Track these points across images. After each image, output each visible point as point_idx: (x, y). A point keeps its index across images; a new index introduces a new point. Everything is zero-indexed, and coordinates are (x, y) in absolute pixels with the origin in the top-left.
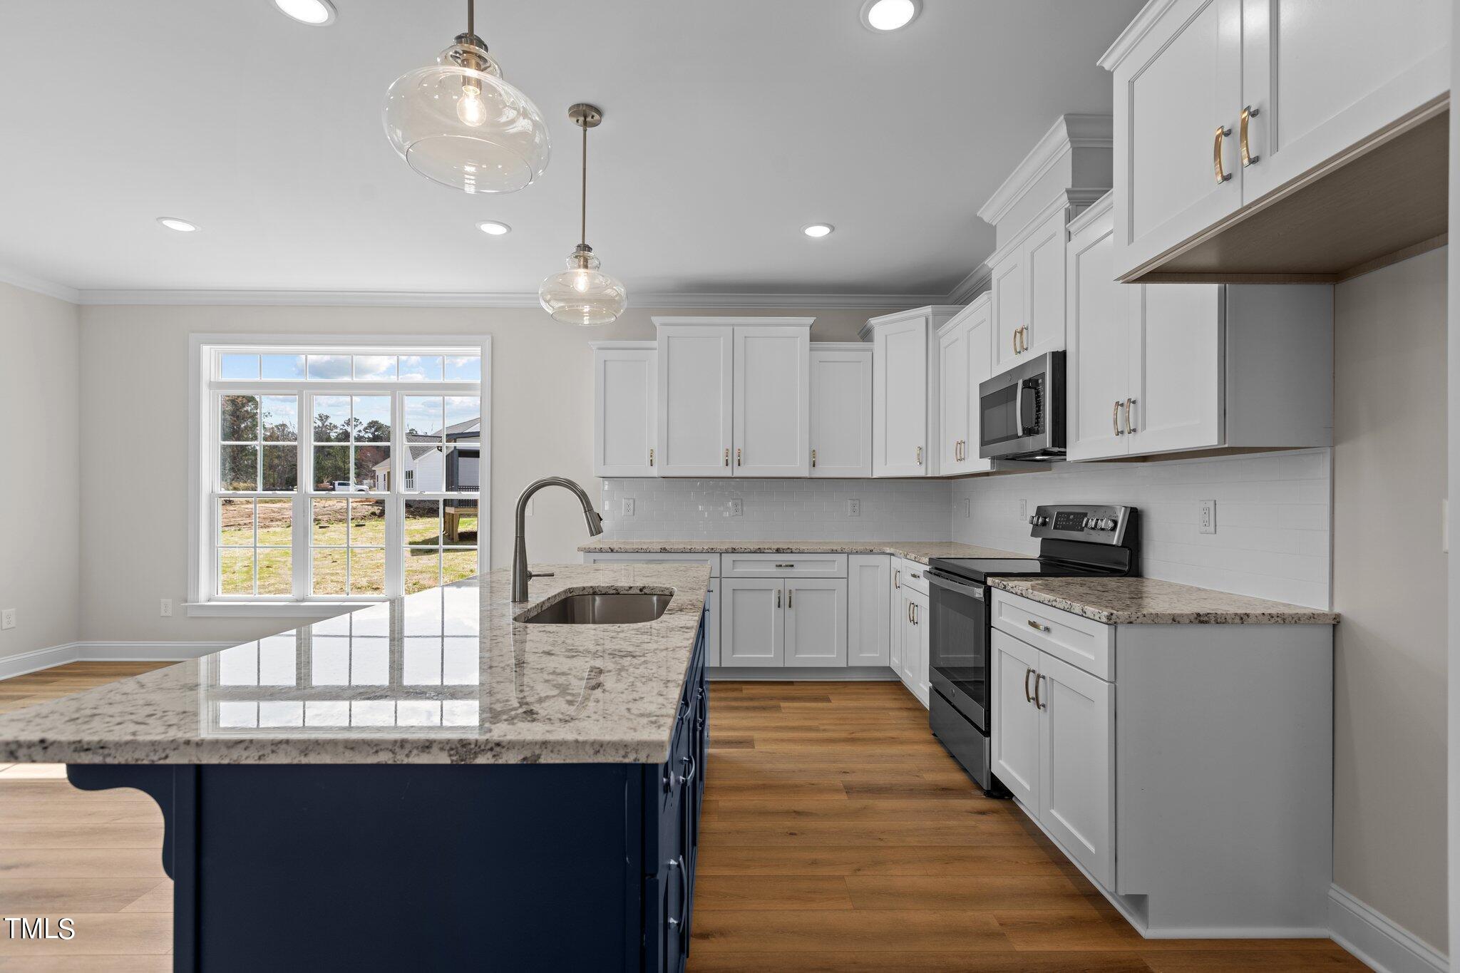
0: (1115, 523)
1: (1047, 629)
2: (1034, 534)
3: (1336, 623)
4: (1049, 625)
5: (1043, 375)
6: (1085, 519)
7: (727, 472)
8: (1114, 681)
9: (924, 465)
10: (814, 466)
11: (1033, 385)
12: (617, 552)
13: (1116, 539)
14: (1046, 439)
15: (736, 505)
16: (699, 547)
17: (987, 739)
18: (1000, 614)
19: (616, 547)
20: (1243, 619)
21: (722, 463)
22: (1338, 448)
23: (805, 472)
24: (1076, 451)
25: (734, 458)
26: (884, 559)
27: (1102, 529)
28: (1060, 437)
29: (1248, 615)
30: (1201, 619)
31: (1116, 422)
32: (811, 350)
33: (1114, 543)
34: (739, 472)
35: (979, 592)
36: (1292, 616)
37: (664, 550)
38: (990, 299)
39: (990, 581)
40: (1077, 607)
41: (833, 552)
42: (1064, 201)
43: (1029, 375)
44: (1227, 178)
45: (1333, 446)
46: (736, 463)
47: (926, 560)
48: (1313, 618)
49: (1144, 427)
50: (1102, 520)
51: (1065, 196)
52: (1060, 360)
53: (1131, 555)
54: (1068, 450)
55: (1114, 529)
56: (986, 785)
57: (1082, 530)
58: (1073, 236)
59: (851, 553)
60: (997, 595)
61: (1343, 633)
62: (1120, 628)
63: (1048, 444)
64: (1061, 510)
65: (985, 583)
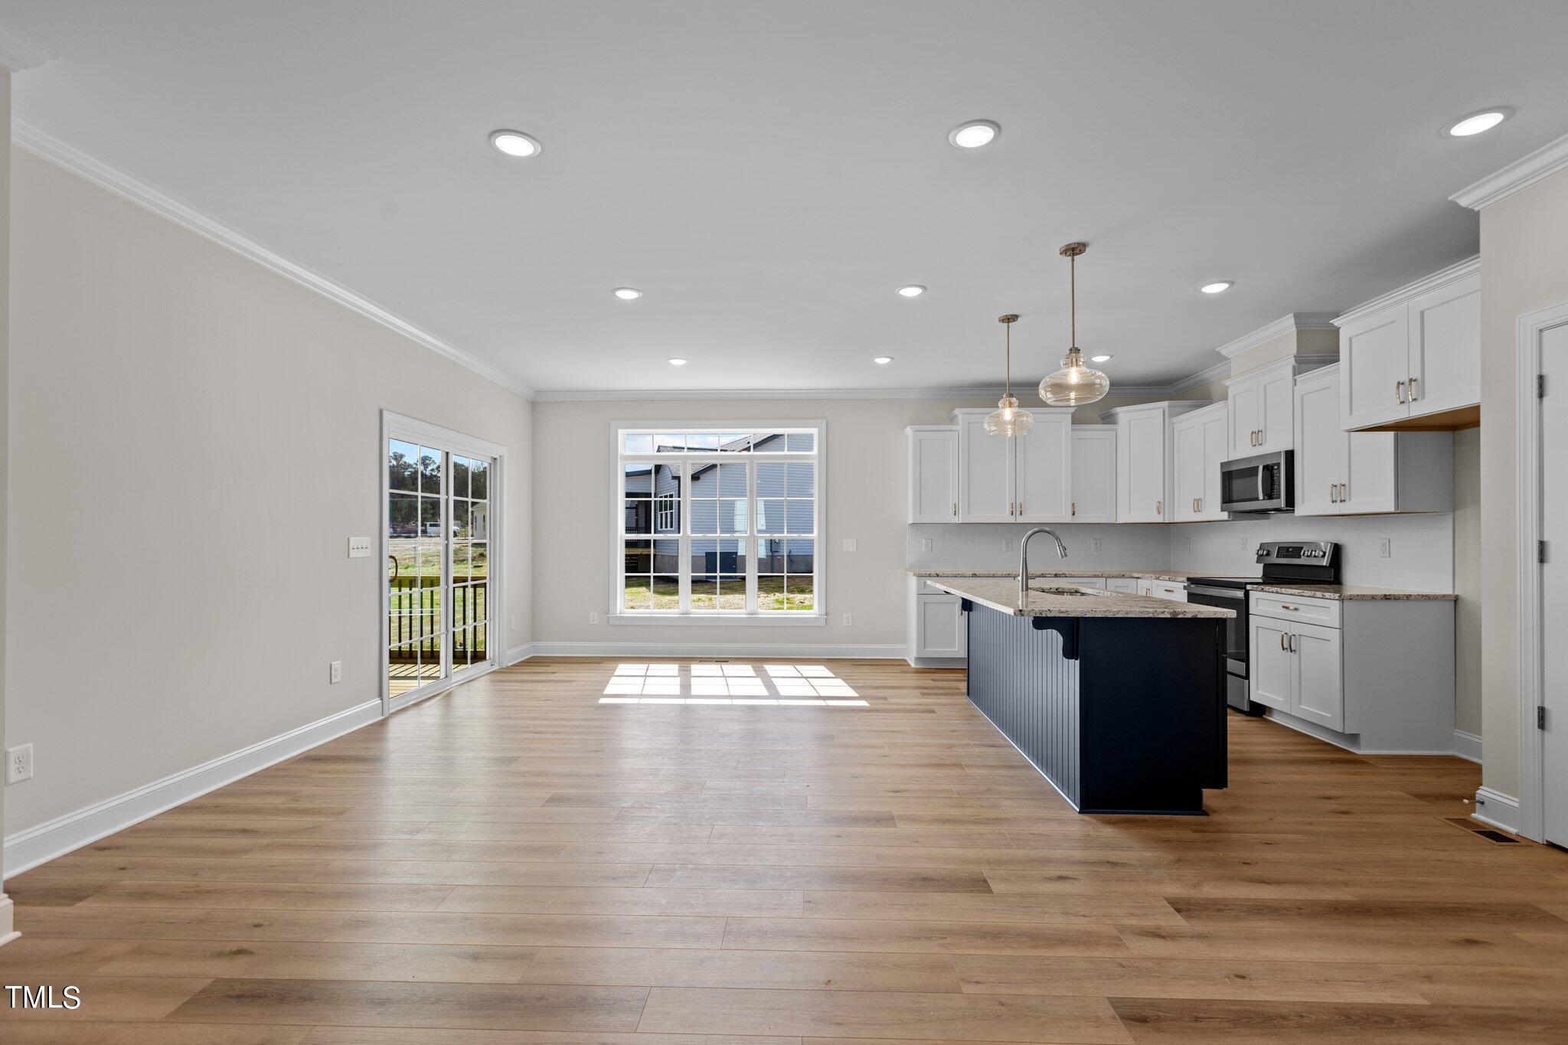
0: (1325, 553)
1: (1296, 609)
2: (1258, 561)
3: (1456, 600)
4: (1297, 606)
5: (1279, 464)
6: (1303, 551)
7: (1012, 520)
8: (1342, 628)
9: (1162, 514)
10: (1074, 514)
11: (1269, 470)
12: (941, 576)
13: (1325, 562)
14: (1282, 502)
15: (1008, 543)
16: (999, 573)
17: (1247, 681)
18: (1257, 605)
19: (941, 573)
20: (1408, 597)
21: (1008, 512)
22: (1456, 512)
23: (1068, 519)
24: (1300, 510)
25: (1016, 509)
26: (1133, 581)
27: (1315, 556)
28: (1290, 502)
29: (1410, 595)
30: (1387, 598)
31: (1332, 494)
32: (1072, 430)
33: (1324, 564)
34: (1020, 520)
35: (1240, 594)
36: (1434, 596)
37: (974, 575)
38: (1226, 405)
39: (1249, 587)
40: (1319, 594)
41: (1095, 576)
42: (1292, 361)
43: (1269, 462)
44: (1402, 403)
45: (1454, 511)
46: (1018, 512)
47: (1185, 579)
48: (1444, 597)
49: (1350, 500)
50: (1315, 551)
51: (1293, 359)
52: (1290, 455)
53: (1335, 572)
54: (1296, 509)
55: (1324, 556)
56: (1246, 708)
57: (1300, 557)
58: (1298, 383)
59: (1109, 577)
60: (1253, 595)
61: (1460, 604)
62: (1345, 602)
63: (1283, 505)
64: (1282, 546)
65: (1245, 588)
